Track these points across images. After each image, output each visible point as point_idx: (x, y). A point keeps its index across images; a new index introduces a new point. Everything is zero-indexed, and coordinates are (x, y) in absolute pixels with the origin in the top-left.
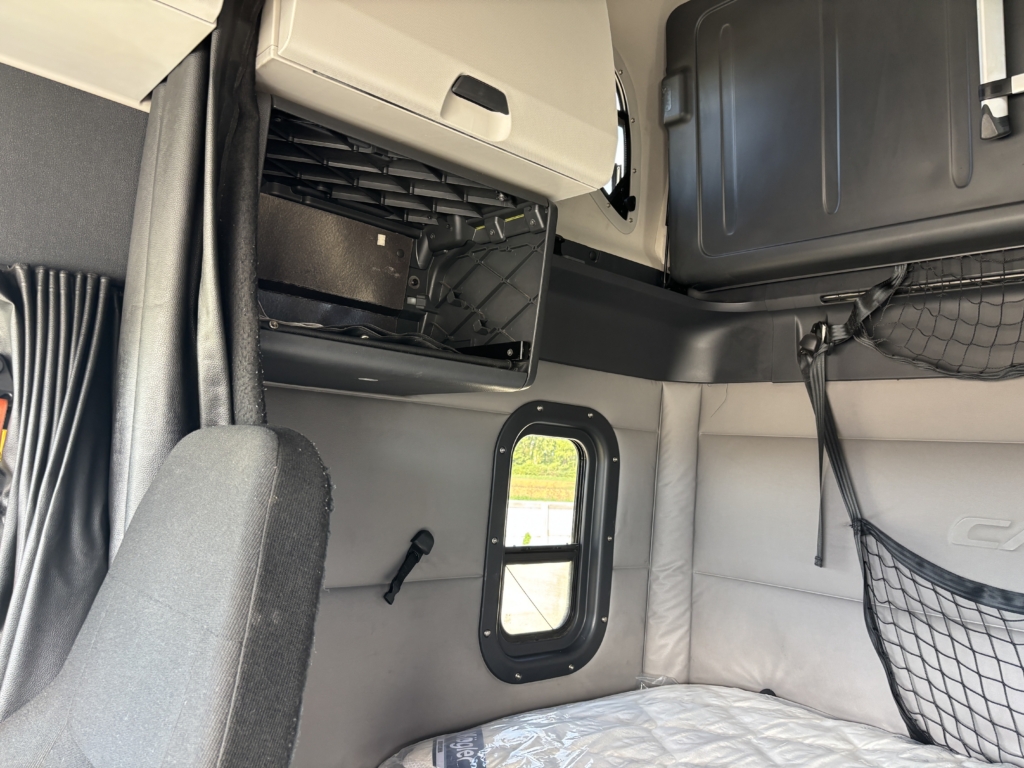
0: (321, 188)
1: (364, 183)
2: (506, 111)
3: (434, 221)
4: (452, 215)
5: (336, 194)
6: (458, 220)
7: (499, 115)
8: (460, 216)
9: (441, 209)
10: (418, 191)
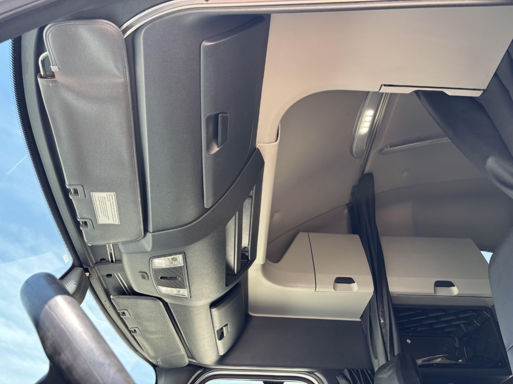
0: (413, 329)
1: (425, 323)
2: (454, 286)
3: (454, 329)
4: (459, 324)
5: (419, 329)
6: (462, 325)
7: (453, 288)
8: (462, 323)
9: (454, 323)
10: (443, 319)
